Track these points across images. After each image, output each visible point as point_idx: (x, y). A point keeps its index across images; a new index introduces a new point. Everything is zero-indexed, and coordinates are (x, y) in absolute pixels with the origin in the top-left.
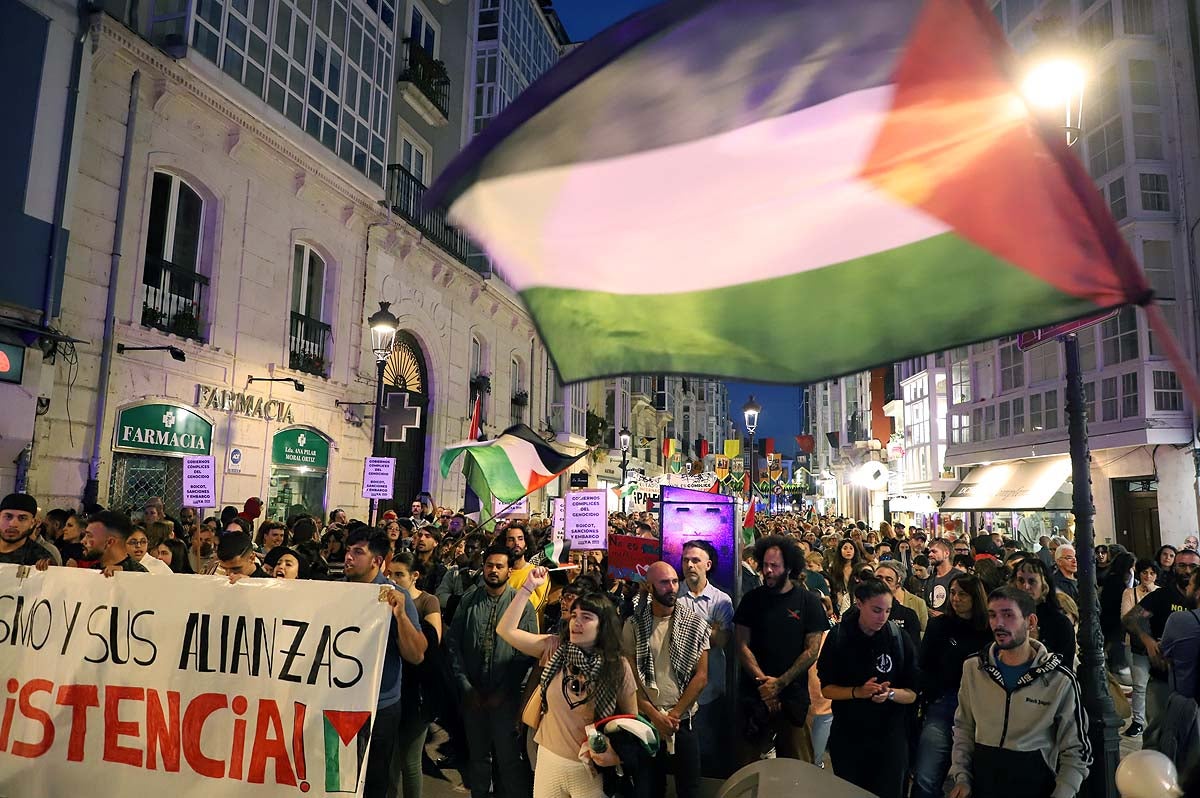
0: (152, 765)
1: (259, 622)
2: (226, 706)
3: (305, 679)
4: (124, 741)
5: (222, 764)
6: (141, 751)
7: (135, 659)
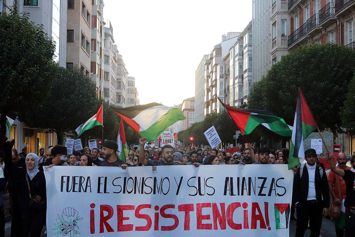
0: (216, 228)
1: (250, 179)
2: (241, 206)
3: (267, 195)
4: (204, 222)
5: (241, 225)
6: (212, 224)
7: (207, 193)
